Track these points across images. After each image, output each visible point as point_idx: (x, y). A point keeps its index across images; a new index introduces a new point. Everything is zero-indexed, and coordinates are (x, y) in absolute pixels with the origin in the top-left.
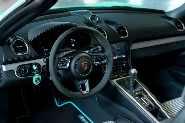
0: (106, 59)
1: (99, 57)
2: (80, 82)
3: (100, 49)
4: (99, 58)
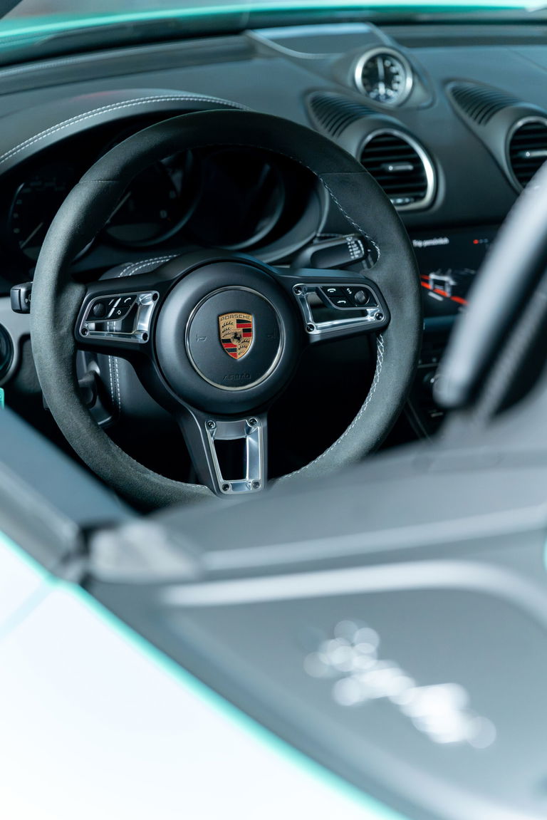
0: (373, 304)
1: (332, 290)
2: (209, 427)
3: (355, 248)
4: (334, 297)
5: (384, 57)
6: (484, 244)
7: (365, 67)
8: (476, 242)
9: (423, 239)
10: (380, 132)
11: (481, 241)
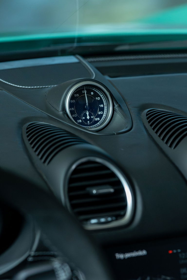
5: (89, 88)
6: (177, 253)
7: (72, 98)
8: (171, 252)
9: (124, 252)
10: (84, 160)
11: (175, 251)
